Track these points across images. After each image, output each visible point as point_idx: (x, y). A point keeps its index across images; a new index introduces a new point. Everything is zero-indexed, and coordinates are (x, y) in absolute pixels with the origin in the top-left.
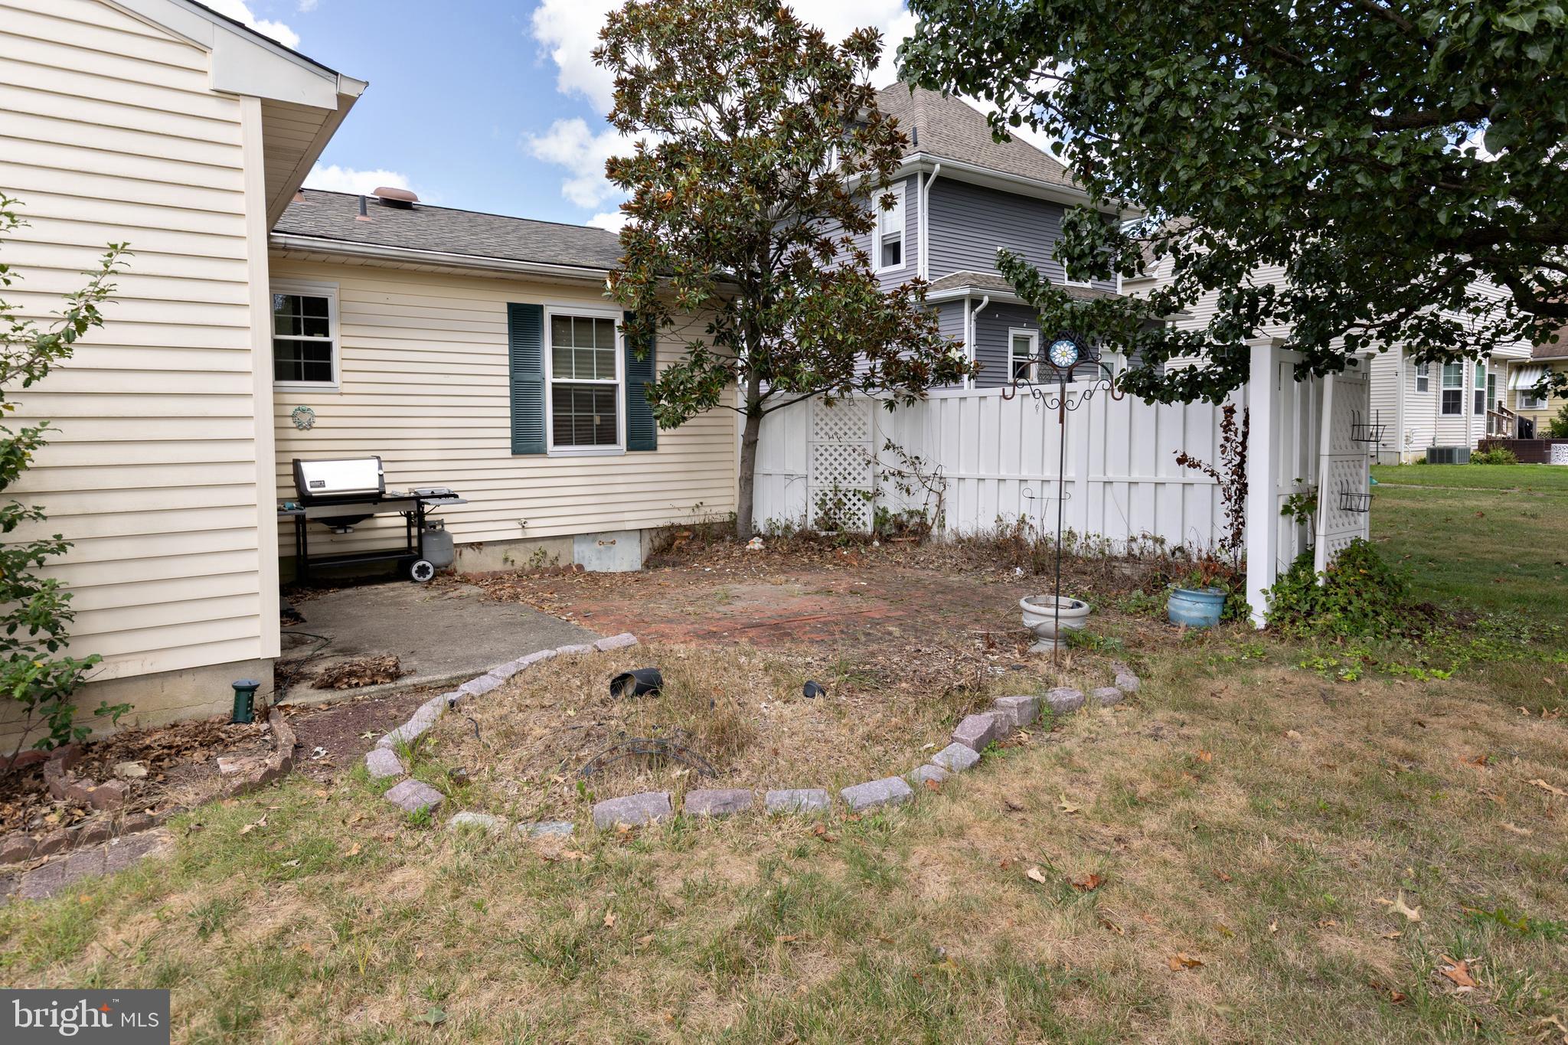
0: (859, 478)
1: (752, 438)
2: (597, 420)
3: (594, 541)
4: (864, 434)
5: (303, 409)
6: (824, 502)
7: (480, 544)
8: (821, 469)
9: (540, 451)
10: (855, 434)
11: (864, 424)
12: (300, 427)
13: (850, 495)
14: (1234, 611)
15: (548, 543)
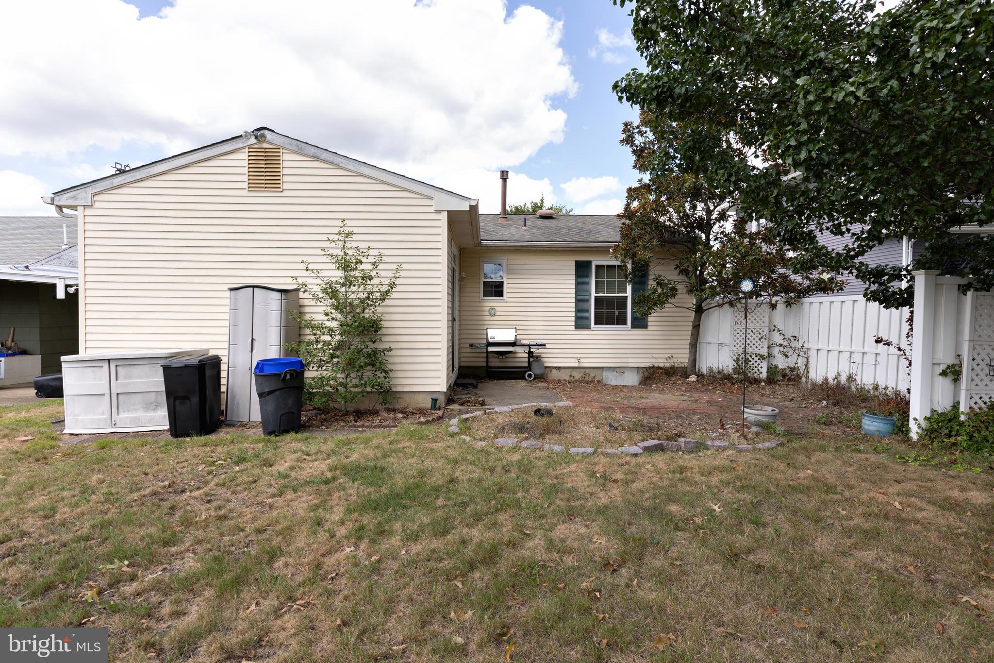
0: (759, 347)
1: (697, 323)
2: (617, 313)
3: (613, 371)
4: (763, 322)
5: (492, 308)
6: (738, 359)
7: (560, 367)
8: (738, 341)
9: (588, 327)
10: (758, 322)
11: (764, 317)
12: (491, 315)
13: (754, 356)
14: (901, 429)
15: (590, 370)
